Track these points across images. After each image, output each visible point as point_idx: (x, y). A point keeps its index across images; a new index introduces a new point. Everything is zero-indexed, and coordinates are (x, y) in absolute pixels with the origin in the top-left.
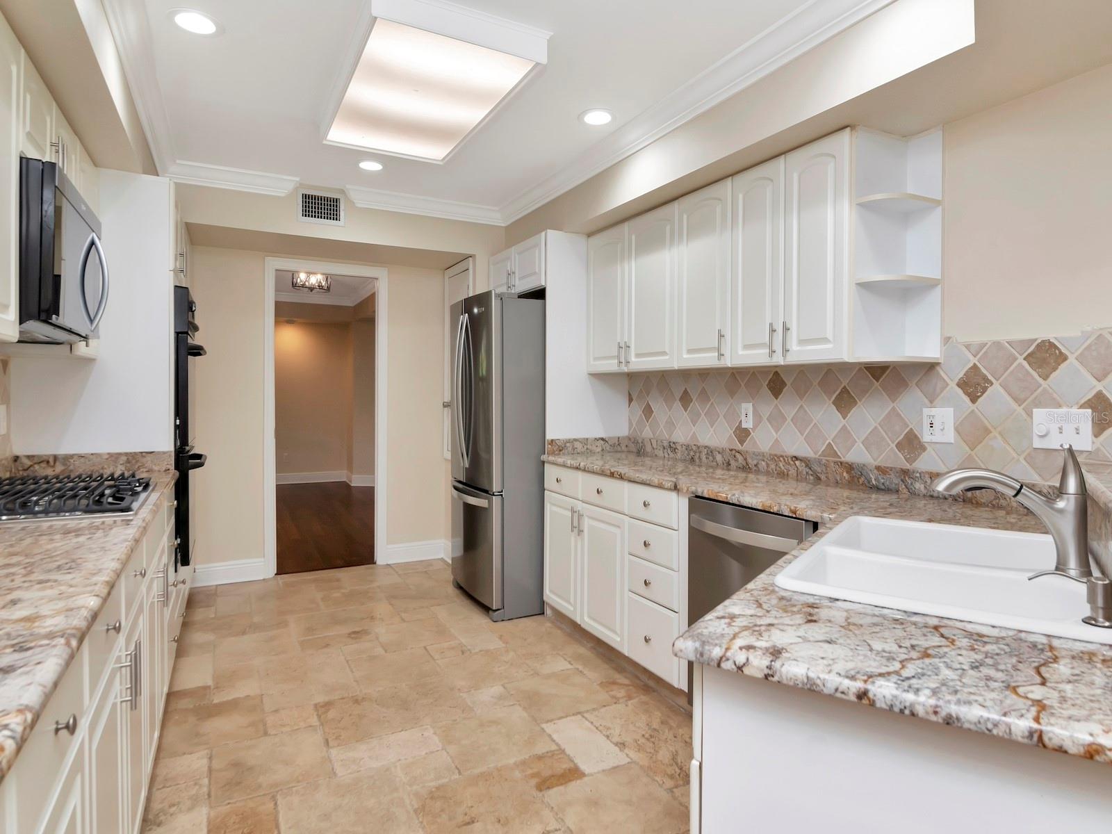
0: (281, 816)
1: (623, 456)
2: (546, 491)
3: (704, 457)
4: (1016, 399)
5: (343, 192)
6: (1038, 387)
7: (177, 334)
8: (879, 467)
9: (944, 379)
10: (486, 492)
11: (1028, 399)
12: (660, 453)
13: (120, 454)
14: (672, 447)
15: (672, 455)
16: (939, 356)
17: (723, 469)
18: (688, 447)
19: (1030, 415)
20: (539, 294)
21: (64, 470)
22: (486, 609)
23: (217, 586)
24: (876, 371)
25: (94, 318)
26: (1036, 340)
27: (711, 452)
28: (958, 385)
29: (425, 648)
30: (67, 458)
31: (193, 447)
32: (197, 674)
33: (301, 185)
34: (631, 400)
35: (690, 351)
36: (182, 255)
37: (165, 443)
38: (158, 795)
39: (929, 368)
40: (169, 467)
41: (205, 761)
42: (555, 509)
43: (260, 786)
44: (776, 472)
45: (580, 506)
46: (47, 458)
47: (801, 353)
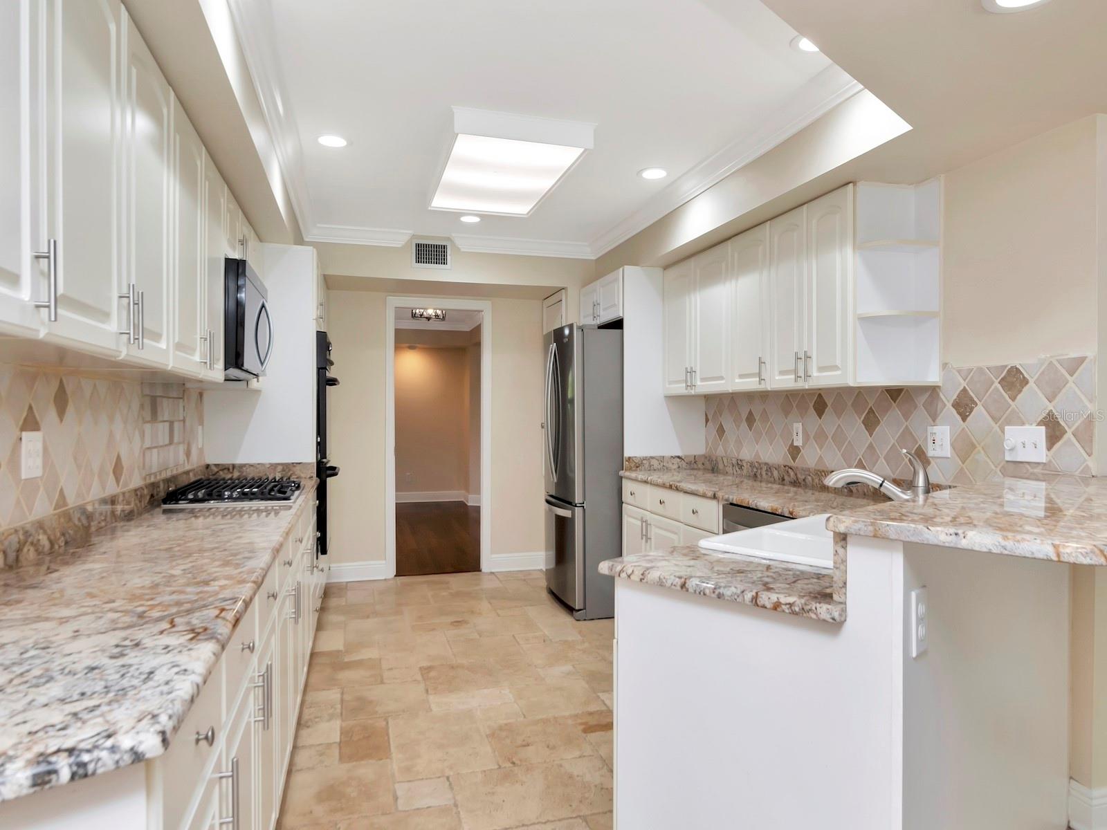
0: (390, 730)
1: (700, 473)
2: (624, 505)
3: (764, 473)
4: (993, 418)
5: (449, 239)
6: (1009, 408)
7: (319, 369)
8: (895, 479)
9: (943, 401)
10: (570, 503)
11: (1004, 418)
12: (729, 469)
13: (279, 464)
14: (739, 464)
15: (739, 472)
16: (938, 380)
17: (779, 484)
18: (752, 465)
19: (1003, 432)
20: (618, 324)
21: (239, 476)
22: (570, 609)
23: (347, 582)
24: (894, 393)
25: (265, 360)
26: (1006, 366)
27: (769, 468)
28: (953, 406)
29: (513, 636)
30: (242, 466)
31: (329, 461)
32: (333, 641)
33: (414, 236)
34: (707, 420)
35: (741, 376)
36: (321, 305)
37: (310, 457)
38: (306, 711)
39: (933, 390)
40: (312, 475)
41: (339, 696)
42: (631, 520)
43: (377, 712)
44: (819, 486)
45: (648, 516)
46: (227, 466)
47: (820, 379)
